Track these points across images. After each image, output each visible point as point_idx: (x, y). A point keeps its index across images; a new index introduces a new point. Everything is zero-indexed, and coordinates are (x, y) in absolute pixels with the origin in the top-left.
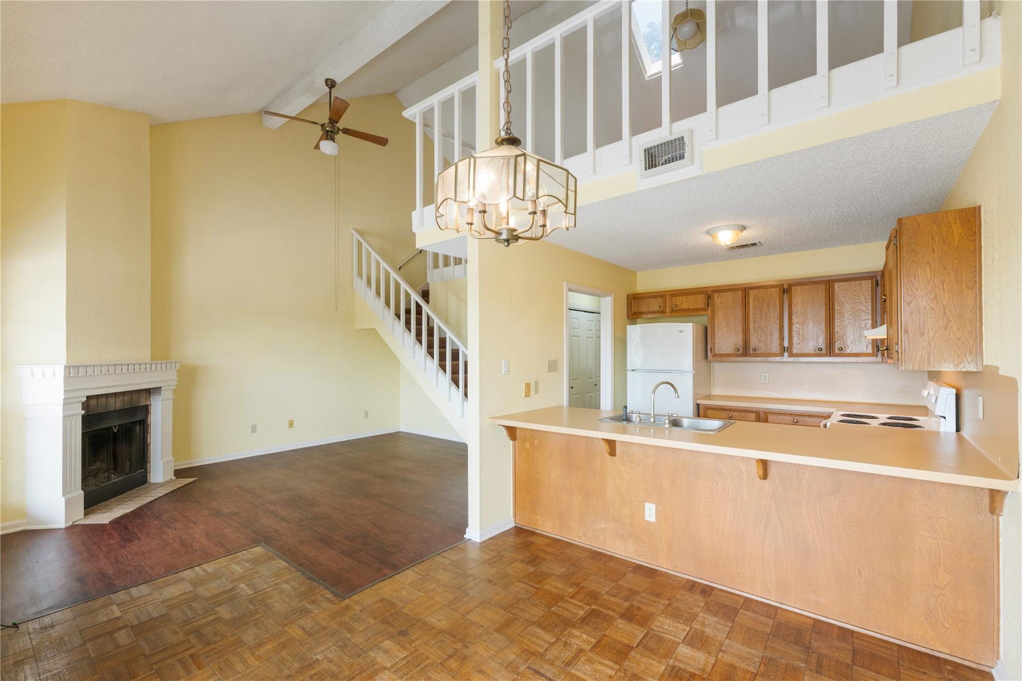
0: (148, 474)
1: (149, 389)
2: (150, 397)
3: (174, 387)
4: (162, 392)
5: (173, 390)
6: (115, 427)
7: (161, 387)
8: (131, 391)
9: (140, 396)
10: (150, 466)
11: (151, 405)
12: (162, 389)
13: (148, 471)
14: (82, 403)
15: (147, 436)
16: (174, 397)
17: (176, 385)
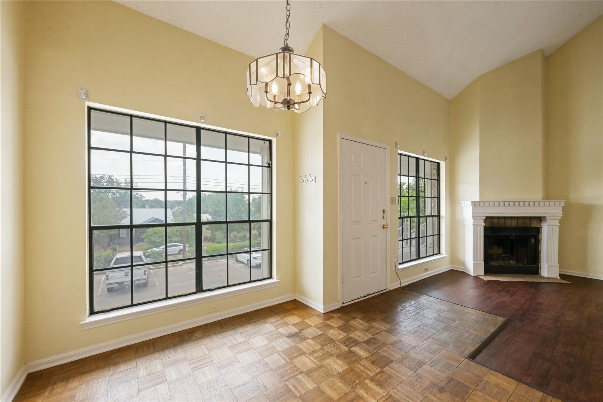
0: (539, 270)
1: (540, 217)
2: (541, 223)
3: (560, 218)
4: (547, 220)
5: (559, 220)
6: (512, 236)
7: (546, 217)
8: (524, 217)
9: (532, 221)
10: (541, 265)
11: (541, 227)
12: (547, 218)
13: (539, 268)
14: (484, 220)
15: (539, 246)
16: (559, 225)
17: (561, 217)
